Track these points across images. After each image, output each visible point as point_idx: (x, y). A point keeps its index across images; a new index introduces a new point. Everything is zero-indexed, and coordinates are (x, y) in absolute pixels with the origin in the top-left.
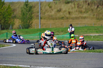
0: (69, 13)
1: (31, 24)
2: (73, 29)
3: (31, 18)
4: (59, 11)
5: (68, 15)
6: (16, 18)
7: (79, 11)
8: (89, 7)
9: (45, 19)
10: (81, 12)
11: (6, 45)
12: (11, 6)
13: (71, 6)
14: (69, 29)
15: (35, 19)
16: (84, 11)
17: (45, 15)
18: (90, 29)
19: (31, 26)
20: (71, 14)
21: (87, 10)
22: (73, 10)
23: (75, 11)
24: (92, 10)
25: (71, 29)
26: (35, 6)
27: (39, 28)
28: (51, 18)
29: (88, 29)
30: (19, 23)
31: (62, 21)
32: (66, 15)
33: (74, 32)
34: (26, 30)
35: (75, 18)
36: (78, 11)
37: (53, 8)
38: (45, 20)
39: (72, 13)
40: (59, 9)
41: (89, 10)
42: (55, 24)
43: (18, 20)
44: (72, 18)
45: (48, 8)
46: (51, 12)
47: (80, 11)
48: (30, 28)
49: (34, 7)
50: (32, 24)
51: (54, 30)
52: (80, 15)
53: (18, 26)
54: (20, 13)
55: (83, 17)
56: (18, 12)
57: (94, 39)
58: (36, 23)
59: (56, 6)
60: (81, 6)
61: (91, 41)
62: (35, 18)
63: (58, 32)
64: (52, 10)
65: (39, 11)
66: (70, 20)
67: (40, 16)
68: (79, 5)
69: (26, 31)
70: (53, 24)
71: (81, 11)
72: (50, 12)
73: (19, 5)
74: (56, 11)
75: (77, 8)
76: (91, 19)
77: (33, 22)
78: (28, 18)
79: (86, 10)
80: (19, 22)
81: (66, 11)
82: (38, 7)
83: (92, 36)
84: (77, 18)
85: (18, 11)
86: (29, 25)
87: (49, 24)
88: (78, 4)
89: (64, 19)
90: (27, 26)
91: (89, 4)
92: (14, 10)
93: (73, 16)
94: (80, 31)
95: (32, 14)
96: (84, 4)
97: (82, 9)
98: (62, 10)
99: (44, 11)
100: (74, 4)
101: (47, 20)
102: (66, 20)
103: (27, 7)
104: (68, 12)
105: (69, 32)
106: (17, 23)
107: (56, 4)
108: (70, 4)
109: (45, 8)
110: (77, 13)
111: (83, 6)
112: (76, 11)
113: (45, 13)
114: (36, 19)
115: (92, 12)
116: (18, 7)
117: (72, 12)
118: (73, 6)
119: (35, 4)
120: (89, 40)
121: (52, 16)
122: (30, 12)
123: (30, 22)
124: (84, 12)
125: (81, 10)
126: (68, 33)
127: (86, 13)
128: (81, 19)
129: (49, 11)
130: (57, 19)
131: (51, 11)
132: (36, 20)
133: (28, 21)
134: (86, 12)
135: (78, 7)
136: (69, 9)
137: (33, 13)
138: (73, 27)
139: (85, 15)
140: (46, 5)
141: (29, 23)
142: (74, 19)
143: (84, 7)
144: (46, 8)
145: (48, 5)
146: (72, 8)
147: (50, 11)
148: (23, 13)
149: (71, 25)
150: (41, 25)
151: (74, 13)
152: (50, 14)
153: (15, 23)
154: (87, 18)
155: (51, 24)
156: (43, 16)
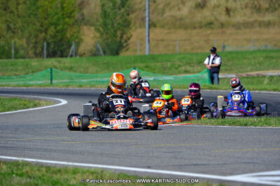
0: (228, 11)
1: (126, 41)
3: (125, 24)
4: (202, 6)
5: (223, 18)
6: (85, 24)
7: (254, 6)
9: (163, 27)
10: (258, 9)
11: (44, 102)
14: (207, 59)
15: (136, 28)
16: (267, 6)
17: (165, 16)
18: (272, 58)
19: (127, 45)
20: (231, 14)
21: (274, 4)
23: (243, 6)
28: (179, 24)
29: (267, 57)
30: (93, 38)
31: (209, 32)
32: (218, 17)
35: (243, 24)
36: (250, 5)
38: (166, 31)
39: (234, 12)
40: (199, 0)
42: (189, 40)
44: (234, 26)
46: (179, 10)
47: (256, 6)
48: (124, 50)
52: (256, 17)
53: (92, 47)
55: (264, 22)
58: (140, 39)
62: (137, 25)
64: (183, 3)
66: (229, 31)
67: (149, 20)
70: (185, 40)
71: (258, 7)
72: (176, 8)
74: (194, 6)
77: (131, 36)
78: (119, 24)
79: (272, 5)
80: (95, 37)
81: (218, 6)
84: (247, 25)
86: (120, 42)
87: (176, 41)
89: (213, 26)
90: (114, 47)
93: (238, 18)
94: (245, 61)
95: (128, 14)
98: (208, 4)
99: (161, 6)
101: (169, 29)
102: (219, 31)
104: (225, 9)
106: (89, 38)
110: (248, 12)
112: (246, 7)
113: (163, 12)
114: (140, 27)
117: (236, 9)
120: (253, 89)
121: (181, 19)
122: (123, 10)
123: (125, 37)
124: (267, 10)
125: (260, 5)
127: (272, 12)
128: (258, 29)
129: (174, 7)
130: (195, 28)
131: (181, 6)
132: (139, 30)
133: (119, 33)
134: (271, 9)
136: (227, 1)
137: (133, 12)
139: (268, 17)
141: (121, 37)
142: (239, 28)
147: (178, 5)
148: (105, 12)
150: (153, 43)
151: (240, 10)
152: (178, 13)
153: (82, 37)
154: (274, 24)
155: (180, 40)
156: (160, 18)
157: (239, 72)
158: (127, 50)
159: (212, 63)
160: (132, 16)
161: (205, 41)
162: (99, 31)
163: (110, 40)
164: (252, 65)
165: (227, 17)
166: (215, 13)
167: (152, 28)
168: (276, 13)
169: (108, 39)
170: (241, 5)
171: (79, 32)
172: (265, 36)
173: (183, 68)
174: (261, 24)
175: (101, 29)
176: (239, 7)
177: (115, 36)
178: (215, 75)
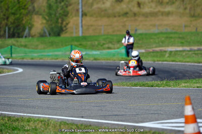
0: (139, 4)
1: (65, 26)
4: (120, 0)
5: (136, 9)
9: (92, 16)
10: (161, 3)
14: (124, 39)
15: (73, 17)
17: (93, 8)
18: (171, 38)
19: (67, 29)
20: (142, 6)
27: (80, 34)
29: (167, 37)
31: (125, 19)
32: (132, 9)
35: (150, 13)
42: (111, 25)
44: (143, 15)
46: (104, 3)
48: (64, 33)
50: (67, 27)
52: (160, 8)
53: (40, 30)
56: (42, 3)
58: (75, 24)
62: (74, 14)
70: (108, 25)
71: (161, 1)
72: (102, 2)
76: (180, 17)
77: (69, 22)
78: (59, 14)
80: (42, 23)
81: (132, 1)
84: (153, 14)
85: (41, 1)
86: (61, 27)
87: (101, 26)
89: (128, 15)
90: (57, 30)
93: (146, 10)
94: (152, 40)
95: (67, 7)
99: (90, 1)
101: (97, 17)
102: (133, 19)
104: (136, 3)
105: (125, 45)
106: (39, 24)
110: (153, 5)
112: (152, 1)
113: (92, 5)
114: (76, 16)
117: (144, 3)
121: (105, 10)
122: (63, 3)
123: (64, 23)
124: (167, 3)
126: (123, 47)
128: (161, 17)
129: (100, 1)
130: (115, 17)
131: (105, 1)
132: (75, 18)
133: (60, 21)
134: (170, 3)
137: (70, 5)
139: (168, 9)
141: (62, 23)
142: (147, 17)
147: (103, 0)
148: (50, 5)
150: (85, 28)
151: (148, 4)
152: (103, 6)
153: (33, 23)
154: (172, 13)
155: (105, 26)
156: (90, 10)
157: (147, 48)
158: (66, 32)
159: (128, 42)
160: (70, 8)
161: (123, 26)
163: (53, 25)
165: (138, 8)
167: (84, 17)
168: (174, 6)
171: (31, 20)
172: (166, 22)
173: (107, 46)
174: (163, 14)
175: (47, 17)
177: (57, 22)
178: (130, 50)
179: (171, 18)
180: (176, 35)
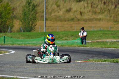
0: (81, 13)
1: (34, 27)
2: (85, 34)
3: (34, 19)
4: (69, 11)
5: (79, 17)
6: (15, 19)
7: (93, 11)
8: (105, 6)
9: (51, 20)
10: (95, 13)
11: (4, 52)
12: (10, 4)
13: (83, 5)
14: (80, 33)
15: (39, 21)
16: (99, 11)
17: (52, 15)
18: (106, 34)
19: (34, 28)
20: (83, 15)
21: (103, 10)
22: (86, 9)
23: (88, 11)
24: (109, 11)
25: (83, 33)
26: (39, 4)
27: (44, 31)
28: (58, 19)
29: (104, 34)
31: (72, 23)
32: (76, 16)
33: (87, 37)
34: (28, 33)
35: (88, 19)
36: (91, 11)
37: (61, 7)
38: (52, 22)
39: (84, 14)
40: (68, 8)
41: (105, 11)
42: (63, 26)
43: (18, 21)
44: (84, 20)
45: (56, 6)
46: (58, 12)
47: (94, 11)
48: (33, 30)
49: (39, 6)
50: (36, 27)
51: (63, 34)
52: (94, 16)
53: (18, 29)
54: (21, 12)
55: (98, 19)
56: (19, 12)
57: (111, 46)
59: (65, 4)
60: (95, 6)
61: (106, 48)
62: (39, 19)
63: (67, 36)
64: (60, 9)
65: (45, 10)
66: (82, 22)
67: (46, 17)
68: (93, 4)
69: (27, 35)
70: (61, 27)
71: (95, 11)
73: (20, 3)
74: (65, 10)
75: (90, 8)
76: (108, 22)
77: (37, 24)
78: (31, 18)
80: (20, 24)
81: (77, 11)
82: (43, 6)
83: (108, 42)
84: (90, 20)
85: (18, 10)
86: (31, 27)
87: (57, 27)
88: (91, 3)
89: (74, 20)
90: (28, 28)
91: (105, 3)
92: (14, 9)
93: (86, 17)
94: (94, 35)
96: (99, 3)
97: (97, 9)
98: (72, 10)
99: (50, 11)
100: (87, 3)
101: (54, 21)
102: (77, 22)
103: (30, 6)
104: (79, 12)
105: (81, 37)
107: (65, 2)
108: (82, 3)
109: (51, 7)
110: (90, 14)
111: (97, 6)
112: (90, 12)
113: (51, 13)
115: (108, 13)
116: (19, 6)
117: (84, 12)
118: (86, 5)
119: (39, 2)
120: (104, 47)
121: (59, 17)
122: (33, 12)
123: (33, 24)
124: (99, 13)
126: (79, 38)
127: (102, 14)
128: (95, 22)
129: (56, 11)
130: (66, 21)
131: (59, 11)
132: (40, 22)
133: (31, 23)
134: (101, 13)
135: (92, 6)
136: (81, 9)
138: (85, 31)
139: (100, 16)
140: (53, 4)
141: (32, 25)
142: (86, 21)
143: (99, 7)
144: (53, 7)
145: (56, 4)
146: (84, 8)
147: (58, 10)
149: (83, 29)
150: (47, 28)
151: (87, 13)
152: (58, 14)
153: (14, 24)
154: (102, 20)
155: (59, 27)
156: (50, 16)
157: (92, 40)
159: (83, 35)
160: (37, 15)
161: (71, 27)
162: (22, 22)
164: (97, 37)
165: (81, 16)
166: (75, 14)
167: (46, 21)
168: (103, 15)
169: (25, 25)
170: (87, 10)
171: (12, 22)
172: (98, 25)
173: (64, 38)
174: (97, 19)
175: (23, 21)
176: (86, 11)
177: (29, 24)
178: (84, 40)
179: (101, 22)
180: (110, 33)
